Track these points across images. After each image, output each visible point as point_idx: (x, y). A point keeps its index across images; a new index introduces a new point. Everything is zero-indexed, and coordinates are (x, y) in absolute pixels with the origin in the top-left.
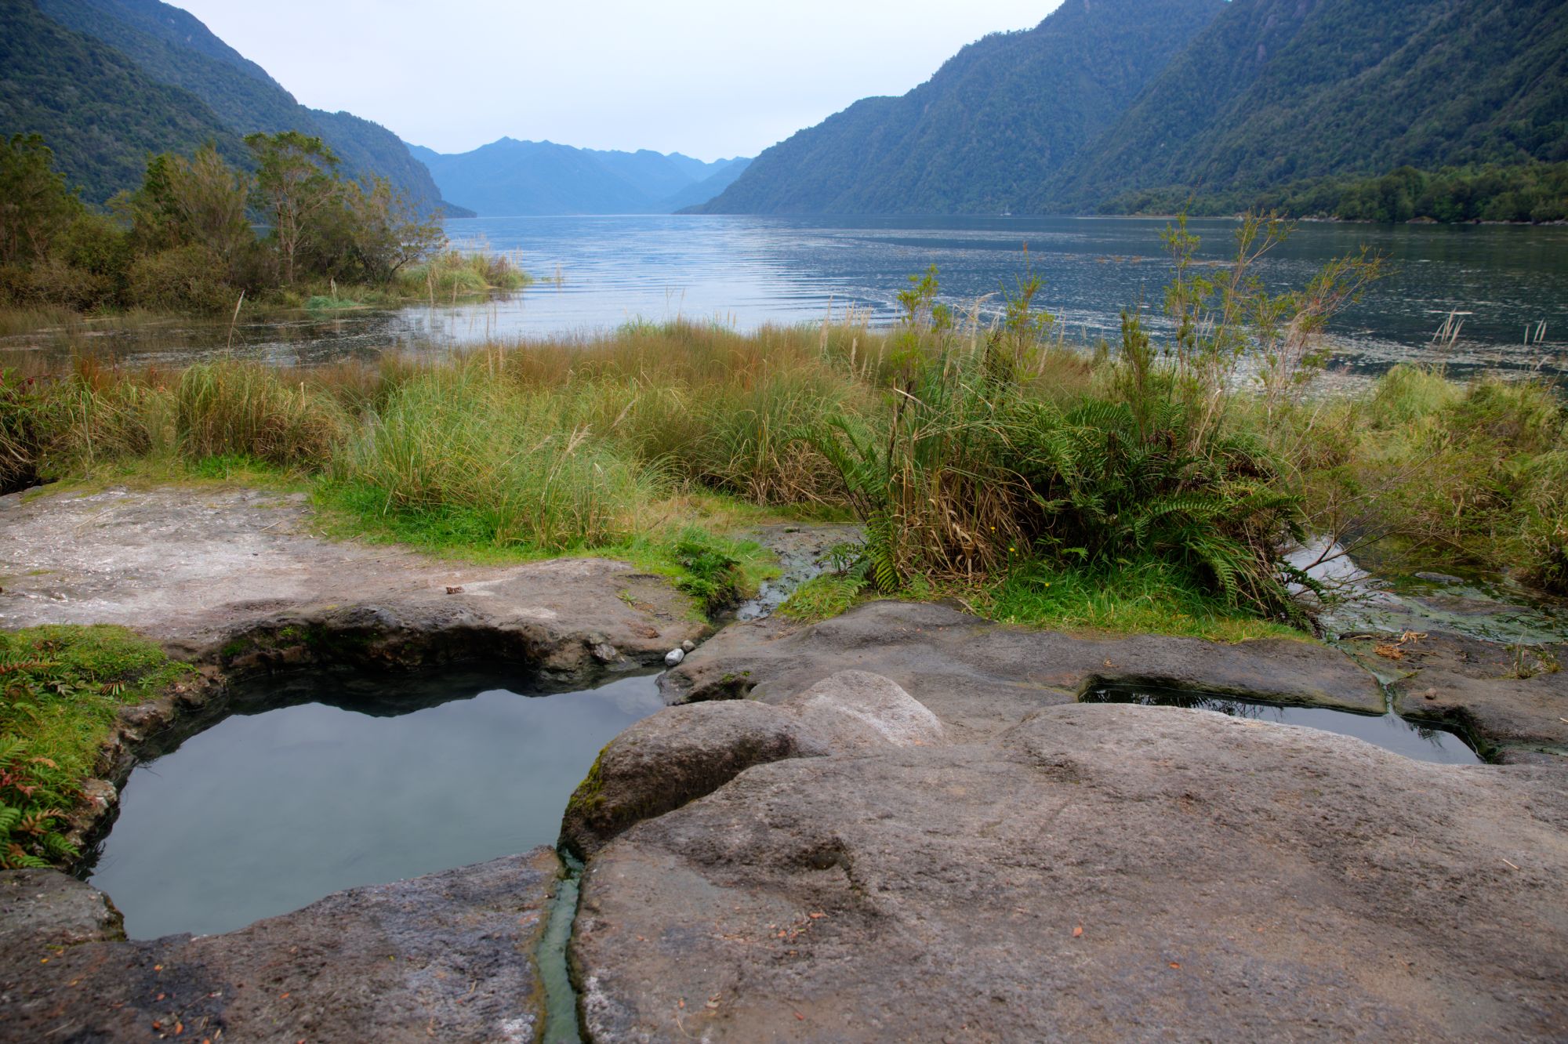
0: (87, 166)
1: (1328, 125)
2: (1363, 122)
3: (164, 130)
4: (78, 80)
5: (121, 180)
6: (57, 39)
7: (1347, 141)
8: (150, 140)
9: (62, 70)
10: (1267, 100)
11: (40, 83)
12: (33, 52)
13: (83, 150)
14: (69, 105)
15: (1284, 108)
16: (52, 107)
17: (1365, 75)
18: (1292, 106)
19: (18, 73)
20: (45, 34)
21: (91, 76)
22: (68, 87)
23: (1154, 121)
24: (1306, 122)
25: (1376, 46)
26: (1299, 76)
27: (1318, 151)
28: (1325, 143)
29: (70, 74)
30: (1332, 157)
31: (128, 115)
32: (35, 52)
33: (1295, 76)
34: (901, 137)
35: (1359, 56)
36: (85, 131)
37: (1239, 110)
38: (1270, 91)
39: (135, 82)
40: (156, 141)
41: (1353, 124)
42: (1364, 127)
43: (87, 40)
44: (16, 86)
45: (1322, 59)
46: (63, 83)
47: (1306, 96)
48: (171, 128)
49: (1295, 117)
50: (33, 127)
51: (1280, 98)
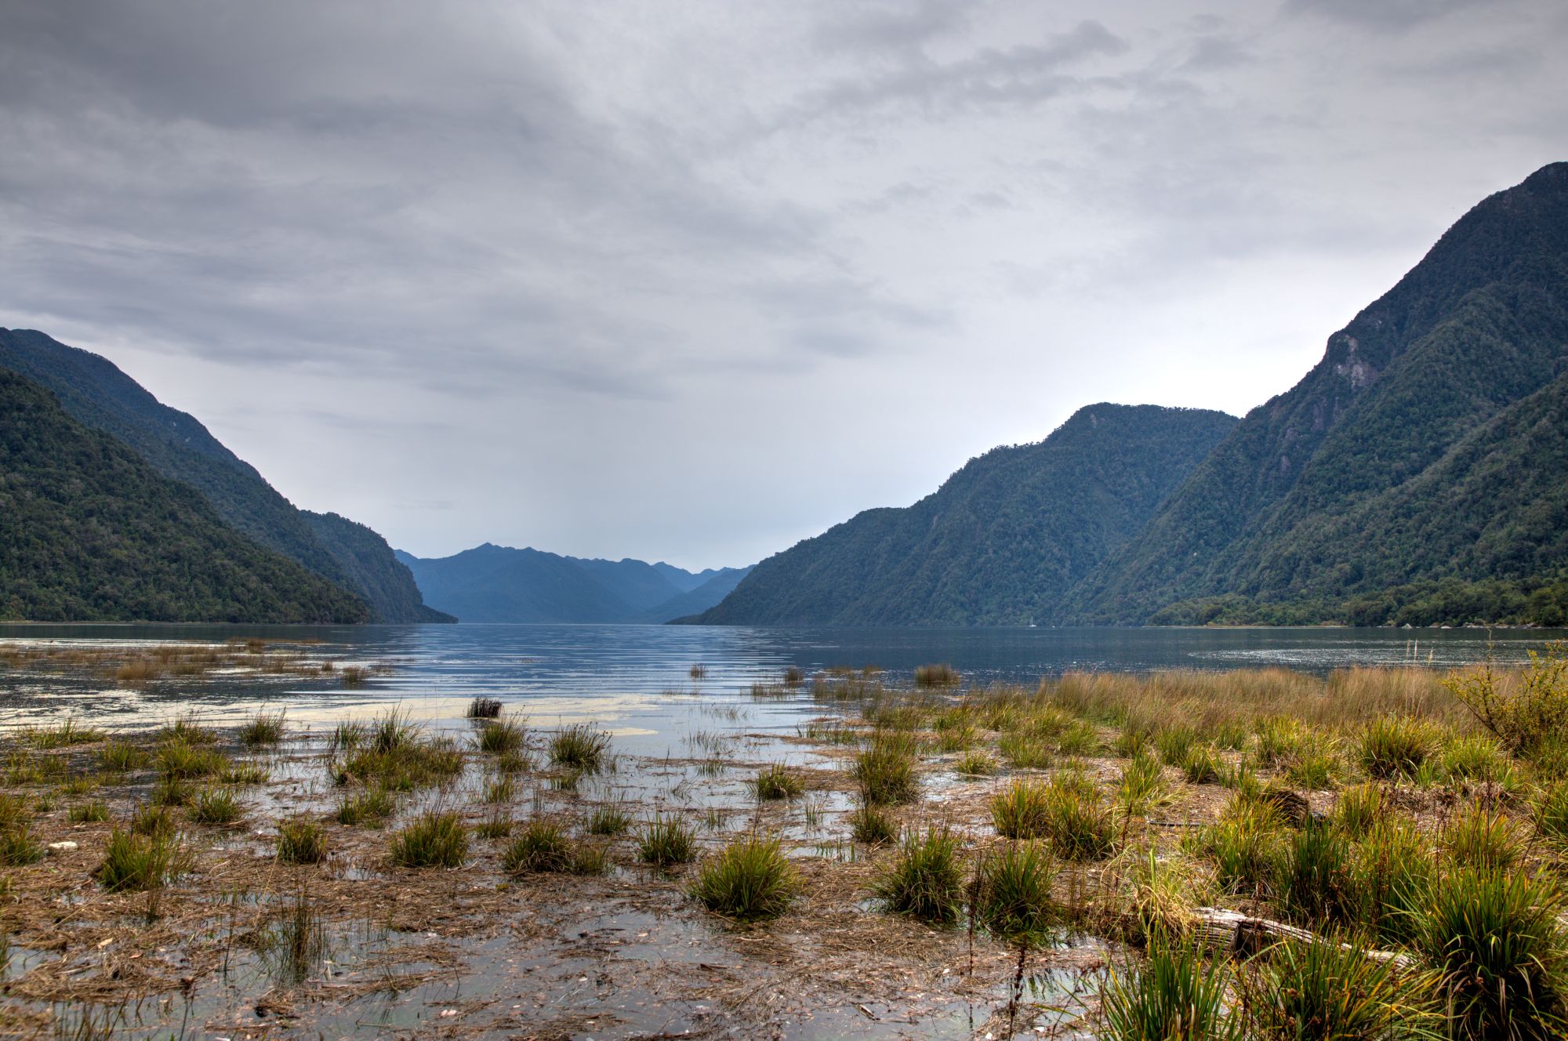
0: (78, 558)
1: (1387, 532)
2: (1430, 527)
3: (165, 524)
4: (85, 473)
5: (110, 573)
6: (74, 436)
7: (1417, 546)
8: (149, 534)
9: (71, 464)
10: (1309, 507)
11: (47, 475)
12: (47, 446)
13: (77, 542)
14: (71, 498)
15: (1331, 515)
16: (54, 499)
17: (1412, 483)
18: (1340, 514)
19: (26, 466)
20: (63, 430)
21: (100, 469)
22: (74, 480)
23: (1184, 530)
24: (1360, 529)
25: (1414, 455)
26: (1339, 484)
27: (1385, 557)
28: (1391, 549)
29: (78, 467)
30: (1404, 563)
31: (130, 508)
32: (49, 447)
33: (1336, 485)
34: (910, 548)
35: (1398, 465)
36: (83, 523)
37: (1280, 518)
38: (1311, 499)
39: (141, 476)
40: (155, 534)
41: (1418, 530)
42: (1432, 532)
43: (101, 436)
44: (22, 479)
45: (1361, 467)
46: (70, 476)
47: (1352, 503)
48: (171, 522)
49: (1346, 523)
50: (30, 518)
51: (1323, 506)
